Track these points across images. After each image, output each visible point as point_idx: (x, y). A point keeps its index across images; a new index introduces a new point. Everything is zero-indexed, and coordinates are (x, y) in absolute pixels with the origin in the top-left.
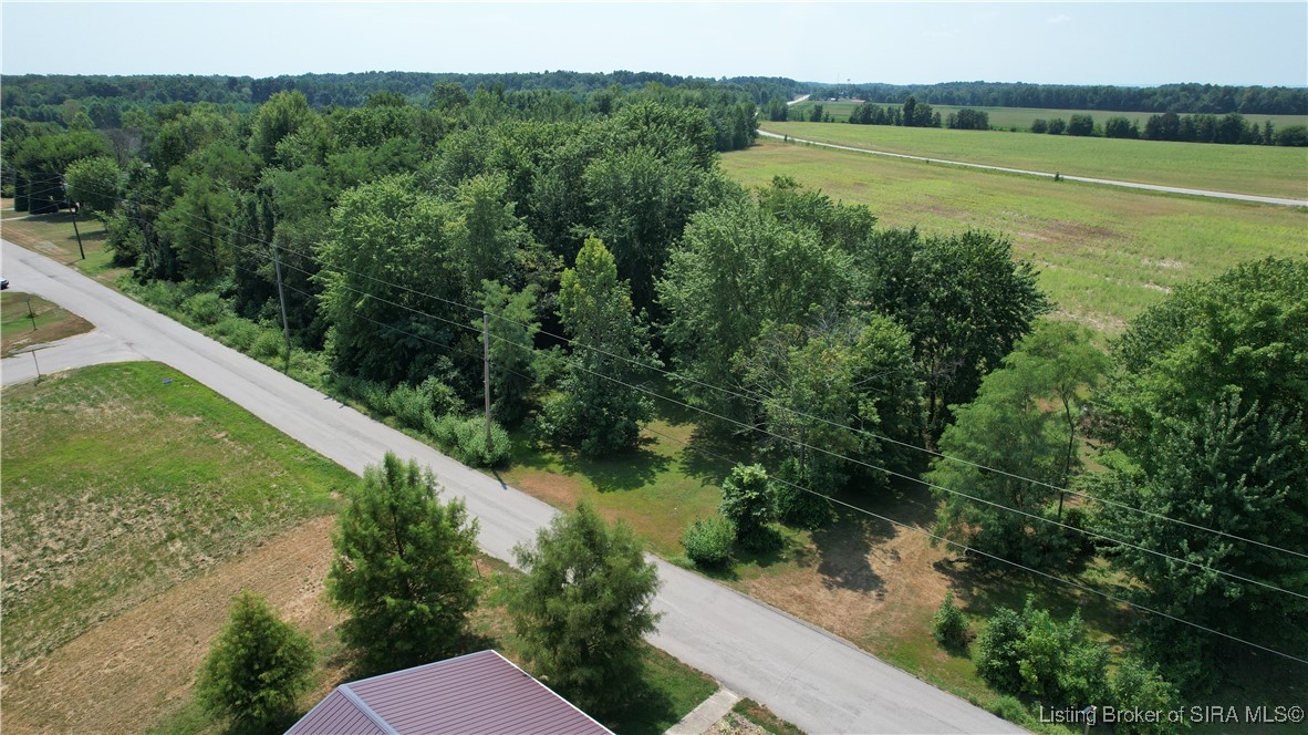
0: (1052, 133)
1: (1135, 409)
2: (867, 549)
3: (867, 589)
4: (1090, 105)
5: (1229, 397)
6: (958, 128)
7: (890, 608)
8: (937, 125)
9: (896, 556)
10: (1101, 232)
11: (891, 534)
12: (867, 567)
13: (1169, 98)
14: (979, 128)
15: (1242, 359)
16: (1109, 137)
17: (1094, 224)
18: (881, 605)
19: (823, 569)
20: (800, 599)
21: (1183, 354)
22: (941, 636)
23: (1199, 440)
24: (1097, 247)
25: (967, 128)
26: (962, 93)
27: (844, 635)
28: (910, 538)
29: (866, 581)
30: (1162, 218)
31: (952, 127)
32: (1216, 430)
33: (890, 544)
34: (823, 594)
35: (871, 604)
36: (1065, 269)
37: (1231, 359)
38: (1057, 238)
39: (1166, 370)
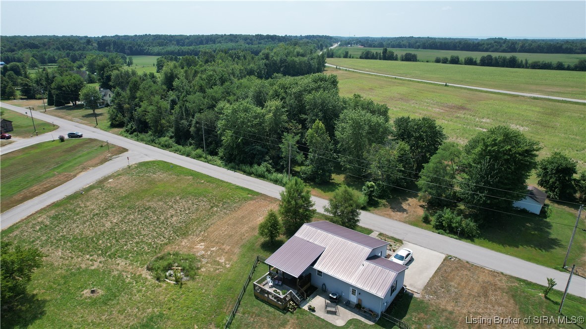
0: (443, 63)
1: (468, 163)
2: (401, 203)
3: (403, 212)
4: (458, 48)
5: (487, 158)
6: (405, 61)
7: (410, 216)
8: (396, 59)
9: (409, 204)
10: (462, 108)
11: (407, 200)
12: (402, 207)
13: (490, 46)
14: (413, 61)
15: (490, 150)
16: (465, 64)
17: (460, 105)
18: (407, 215)
19: (391, 208)
20: (387, 214)
21: (478, 149)
22: (423, 220)
23: (481, 169)
24: (461, 114)
25: (409, 61)
26: (404, 42)
27: (400, 221)
28: (411, 201)
29: (404, 210)
30: (484, 102)
31: (402, 60)
32: (484, 166)
33: (407, 202)
34: (392, 213)
35: (405, 215)
36: (450, 123)
37: (488, 150)
38: (447, 111)
39: (475, 154)
